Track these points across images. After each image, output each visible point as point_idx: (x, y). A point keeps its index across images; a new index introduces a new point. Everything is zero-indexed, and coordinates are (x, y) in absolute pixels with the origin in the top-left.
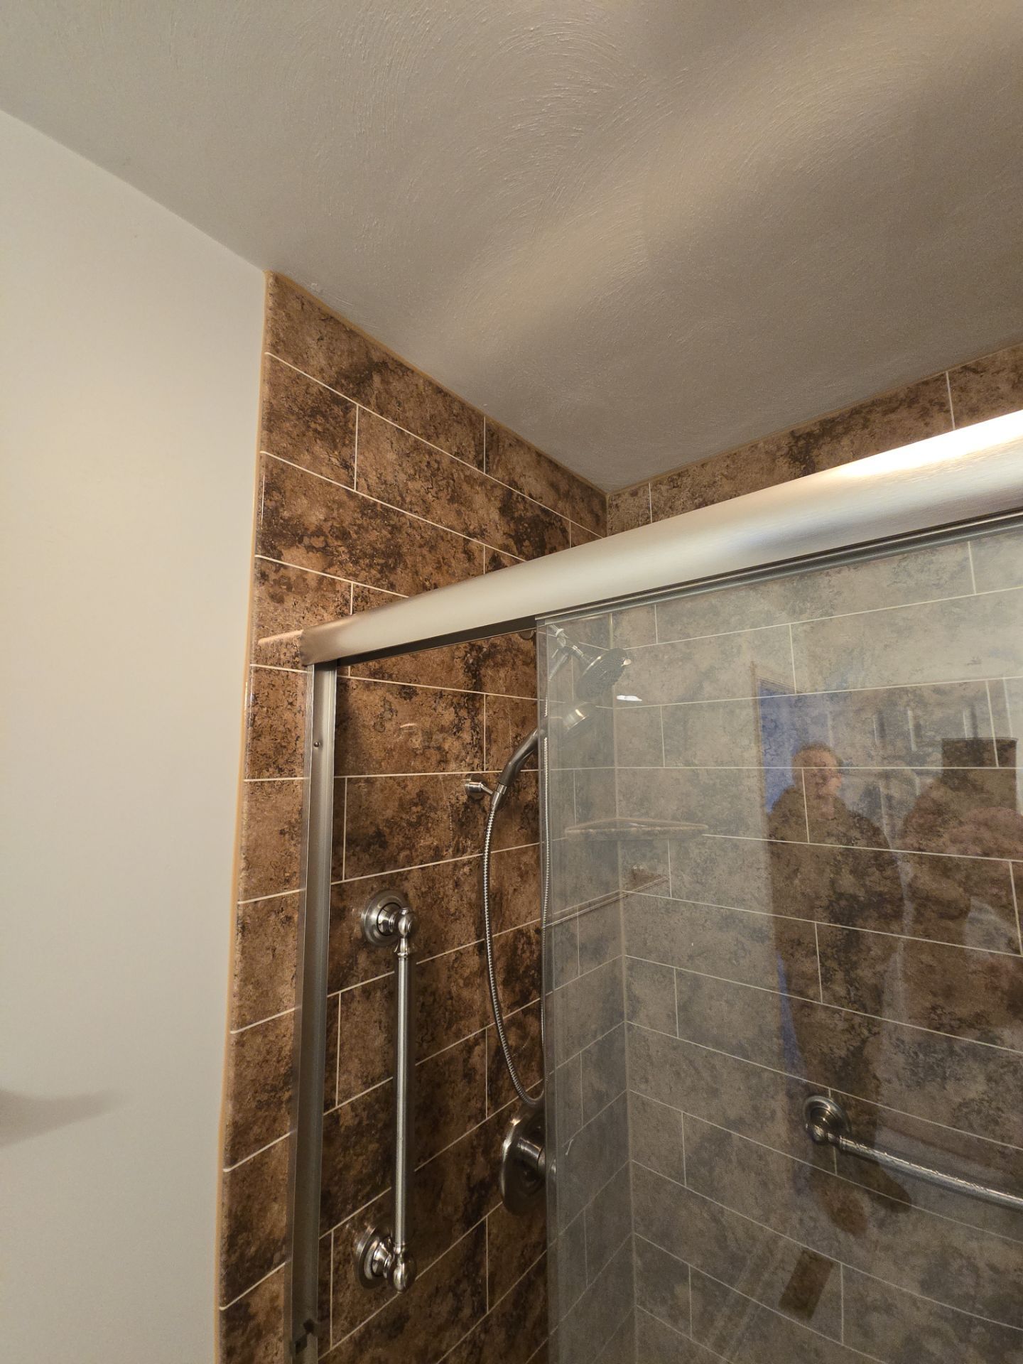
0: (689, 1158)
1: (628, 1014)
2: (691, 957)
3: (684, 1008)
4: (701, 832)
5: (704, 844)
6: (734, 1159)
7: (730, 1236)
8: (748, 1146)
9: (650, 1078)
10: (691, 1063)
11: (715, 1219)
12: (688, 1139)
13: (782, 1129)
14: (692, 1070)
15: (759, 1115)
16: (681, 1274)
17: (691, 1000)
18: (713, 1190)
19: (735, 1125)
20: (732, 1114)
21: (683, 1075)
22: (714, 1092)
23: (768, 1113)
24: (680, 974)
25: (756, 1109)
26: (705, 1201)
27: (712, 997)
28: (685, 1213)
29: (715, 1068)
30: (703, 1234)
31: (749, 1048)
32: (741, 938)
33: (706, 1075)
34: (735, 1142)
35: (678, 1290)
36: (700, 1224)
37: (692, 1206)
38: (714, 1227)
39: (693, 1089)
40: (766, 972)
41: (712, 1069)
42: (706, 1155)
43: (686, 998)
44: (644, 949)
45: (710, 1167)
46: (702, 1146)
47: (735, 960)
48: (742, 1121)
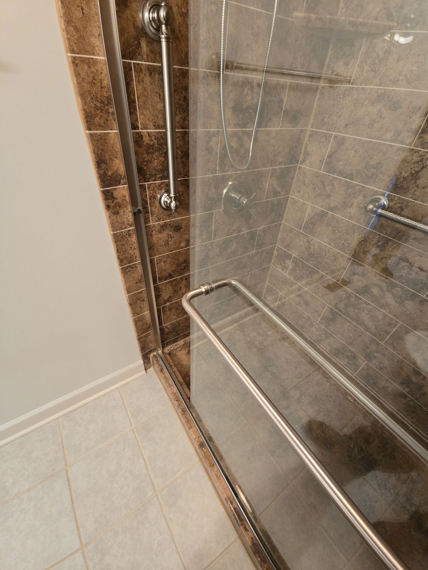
0: (306, 222)
1: (301, 161)
2: (346, 126)
3: (330, 156)
6: (325, 222)
7: (312, 247)
8: (333, 217)
9: (301, 190)
10: (323, 183)
11: (308, 242)
12: (309, 215)
13: (353, 210)
14: (322, 187)
15: (345, 205)
16: (289, 257)
17: (335, 152)
18: (312, 233)
19: (332, 209)
20: (332, 205)
21: (317, 189)
22: (328, 196)
23: (350, 204)
24: (336, 137)
25: (344, 202)
26: (307, 236)
27: (347, 149)
28: (298, 239)
29: (334, 184)
30: (302, 246)
31: (355, 174)
32: (383, 109)
33: (328, 189)
34: (329, 216)
35: (287, 262)
36: (302, 243)
37: (301, 237)
38: (307, 244)
39: (319, 195)
40: (387, 131)
41: (332, 187)
42: (314, 221)
43: (333, 150)
44: (321, 124)
45: (314, 225)
46: (314, 217)
47: (372, 125)
48: (336, 207)
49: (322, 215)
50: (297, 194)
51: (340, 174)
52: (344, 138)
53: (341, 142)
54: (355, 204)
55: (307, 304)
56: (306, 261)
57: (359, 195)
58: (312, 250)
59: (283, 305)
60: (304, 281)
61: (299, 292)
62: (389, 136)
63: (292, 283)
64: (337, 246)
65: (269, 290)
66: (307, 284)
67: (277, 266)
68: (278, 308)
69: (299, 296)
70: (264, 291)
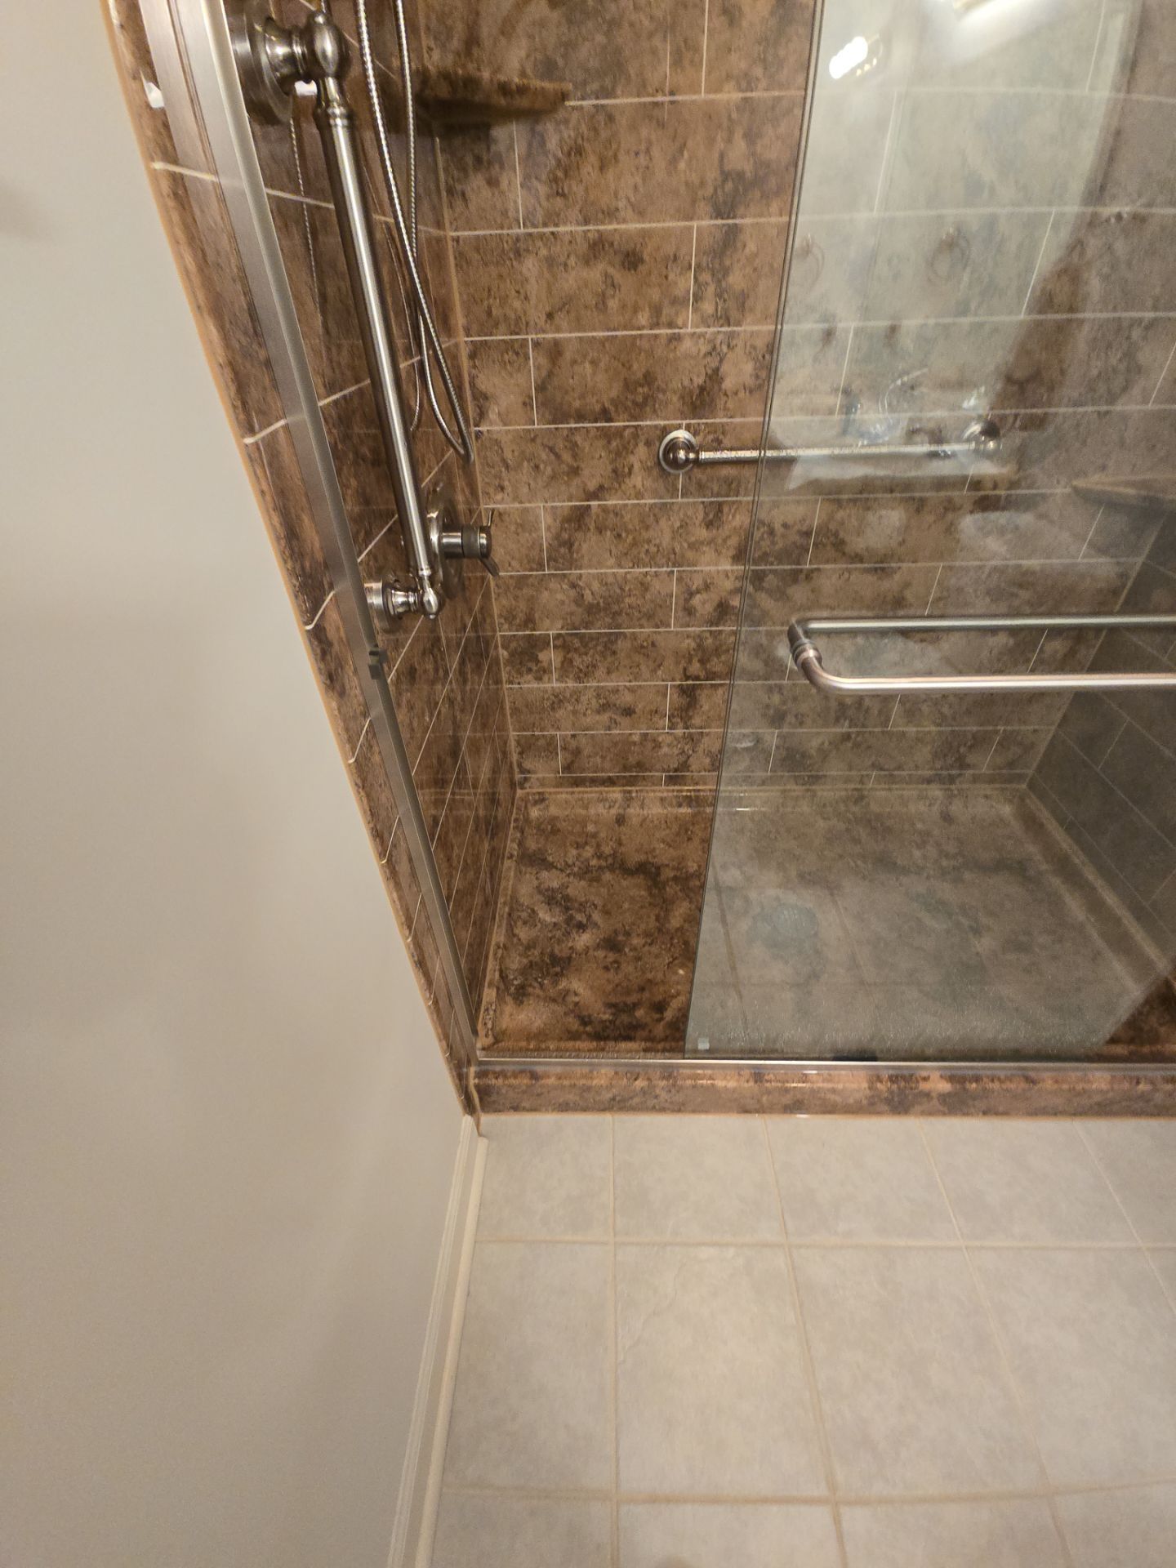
0: (550, 546)
1: (474, 419)
2: (550, 316)
3: (541, 388)
5: (567, 121)
6: (592, 526)
7: (587, 593)
8: (605, 510)
9: (506, 483)
10: (552, 449)
11: (574, 586)
12: (548, 528)
13: (638, 480)
14: (552, 457)
15: (619, 475)
16: (544, 642)
17: (550, 374)
18: (572, 563)
19: (594, 495)
20: (592, 485)
21: (542, 466)
22: (575, 471)
23: (626, 470)
24: (536, 345)
25: (615, 471)
26: (564, 575)
27: (574, 362)
28: (546, 594)
29: (576, 444)
30: (563, 603)
31: (612, 409)
32: (611, 270)
33: (567, 457)
34: (594, 510)
35: (542, 656)
36: (560, 596)
37: (553, 585)
38: (572, 593)
39: (554, 477)
40: (636, 310)
41: (574, 448)
42: (565, 536)
43: (544, 373)
44: (489, 322)
45: (569, 544)
46: (562, 529)
47: (602, 304)
48: (601, 488)
49: (578, 518)
50: (499, 497)
51: (580, 417)
52: (556, 343)
53: (555, 351)
54: (637, 466)
55: (628, 712)
56: (586, 628)
57: (637, 446)
58: (588, 597)
59: (577, 752)
60: (601, 671)
61: (601, 701)
62: (643, 318)
63: (577, 696)
64: (637, 563)
65: (525, 747)
66: (609, 672)
67: (522, 680)
68: (568, 768)
69: (604, 708)
70: (515, 757)
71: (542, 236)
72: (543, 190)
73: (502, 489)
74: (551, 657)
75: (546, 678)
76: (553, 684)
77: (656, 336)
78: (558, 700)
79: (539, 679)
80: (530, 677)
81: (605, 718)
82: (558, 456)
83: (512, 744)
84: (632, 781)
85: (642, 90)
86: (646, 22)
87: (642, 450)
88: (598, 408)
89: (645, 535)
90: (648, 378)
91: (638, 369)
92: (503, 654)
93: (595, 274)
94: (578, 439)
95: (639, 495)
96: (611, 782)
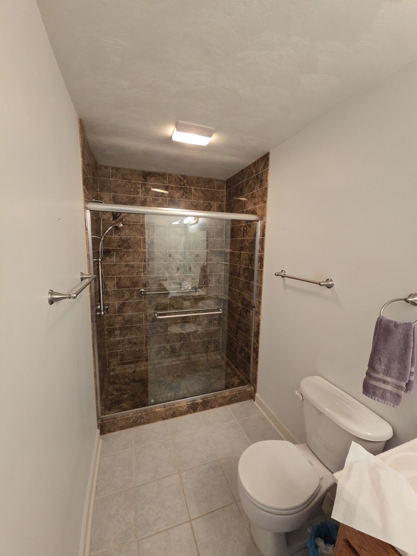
0: (118, 309)
2: (119, 274)
3: (117, 284)
4: (122, 249)
5: (122, 252)
6: (127, 305)
8: (129, 302)
9: (109, 299)
10: (119, 293)
11: (123, 317)
12: (118, 306)
13: (135, 297)
14: (119, 294)
15: (132, 297)
16: (116, 329)
17: (119, 282)
18: (123, 312)
19: (127, 300)
20: (126, 298)
21: (117, 296)
22: (123, 296)
23: (133, 296)
24: (116, 277)
25: (131, 296)
26: (121, 315)
27: (123, 280)
28: (117, 319)
29: (123, 292)
30: (120, 320)
31: (130, 286)
32: (129, 268)
33: (122, 294)
34: (127, 303)
35: (115, 332)
36: (120, 319)
37: (119, 317)
38: (123, 318)
39: (119, 297)
40: (133, 273)
41: (123, 293)
42: (121, 307)
43: (118, 281)
44: (108, 274)
45: (122, 309)
46: (120, 306)
47: (128, 272)
48: (128, 299)
49: (124, 304)
50: (108, 301)
51: (124, 288)
52: (120, 277)
53: (120, 278)
54: (135, 295)
55: (135, 343)
56: (125, 325)
57: (135, 292)
58: (126, 319)
59: (123, 355)
60: (129, 335)
61: (129, 342)
62: (135, 274)
63: (123, 340)
64: (136, 312)
65: (110, 355)
66: (131, 335)
67: (110, 338)
68: (121, 360)
69: (130, 343)
70: (107, 359)
71: (118, 264)
72: (118, 259)
73: (108, 299)
74: (117, 332)
75: (116, 337)
76: (118, 338)
77: (137, 276)
78: (119, 342)
79: (114, 338)
80: (112, 337)
81: (130, 346)
82: (120, 294)
83: (107, 355)
84: (137, 362)
85: (133, 249)
86: (133, 243)
87: (136, 293)
88: (127, 286)
89: (137, 306)
90: (136, 282)
91: (134, 281)
92: (106, 332)
93: (127, 268)
94: (124, 291)
95: (135, 300)
96: (132, 363)
